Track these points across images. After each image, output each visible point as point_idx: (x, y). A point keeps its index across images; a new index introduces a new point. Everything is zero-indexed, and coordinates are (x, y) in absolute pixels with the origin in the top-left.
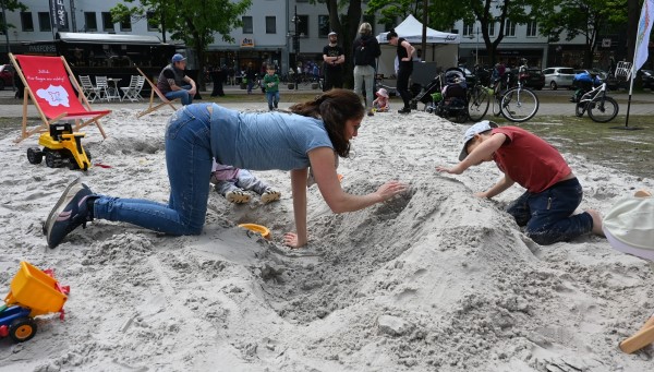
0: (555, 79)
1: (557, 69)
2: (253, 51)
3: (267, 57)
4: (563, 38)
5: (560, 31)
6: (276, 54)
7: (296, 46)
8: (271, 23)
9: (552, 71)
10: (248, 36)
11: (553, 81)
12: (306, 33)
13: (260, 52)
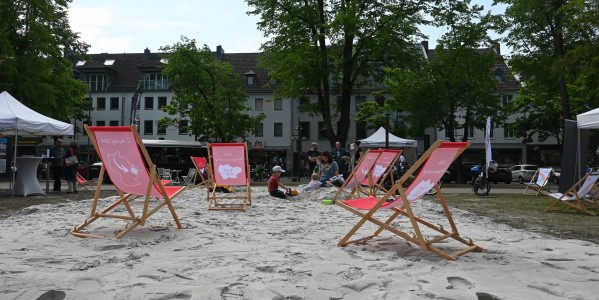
0: (522, 174)
1: (523, 166)
2: (263, 151)
3: (274, 156)
4: (535, 140)
5: (532, 134)
6: (281, 154)
7: (299, 147)
8: (278, 129)
9: (519, 168)
10: (259, 139)
11: (520, 177)
12: (308, 137)
13: (269, 152)
